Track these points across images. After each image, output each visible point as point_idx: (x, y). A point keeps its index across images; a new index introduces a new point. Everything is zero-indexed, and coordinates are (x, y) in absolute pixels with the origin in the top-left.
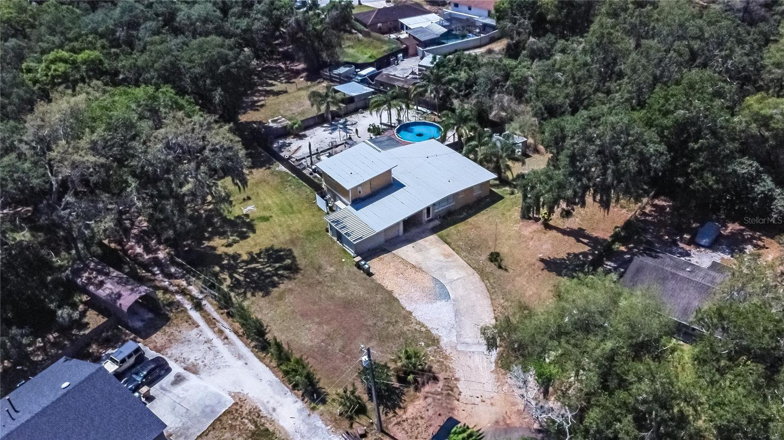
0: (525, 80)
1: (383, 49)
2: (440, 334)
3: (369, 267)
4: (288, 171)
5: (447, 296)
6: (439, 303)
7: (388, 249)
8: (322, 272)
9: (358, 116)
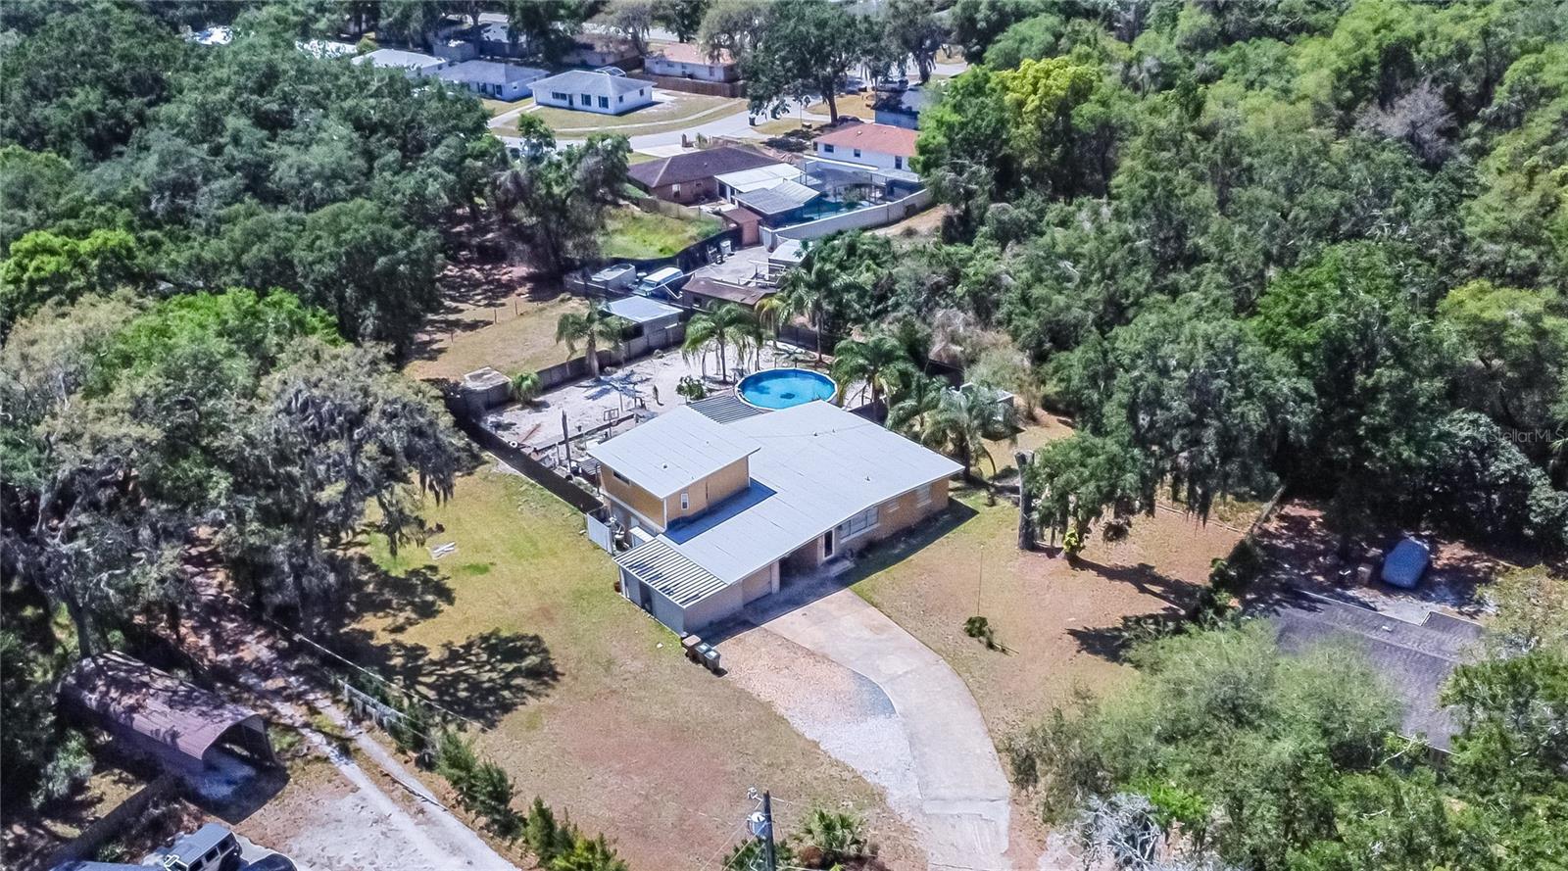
0: (994, 282)
1: (687, 235)
2: (885, 784)
3: (718, 656)
4: (518, 473)
5: (888, 708)
6: (872, 722)
7: (751, 620)
8: (615, 670)
9: (652, 362)
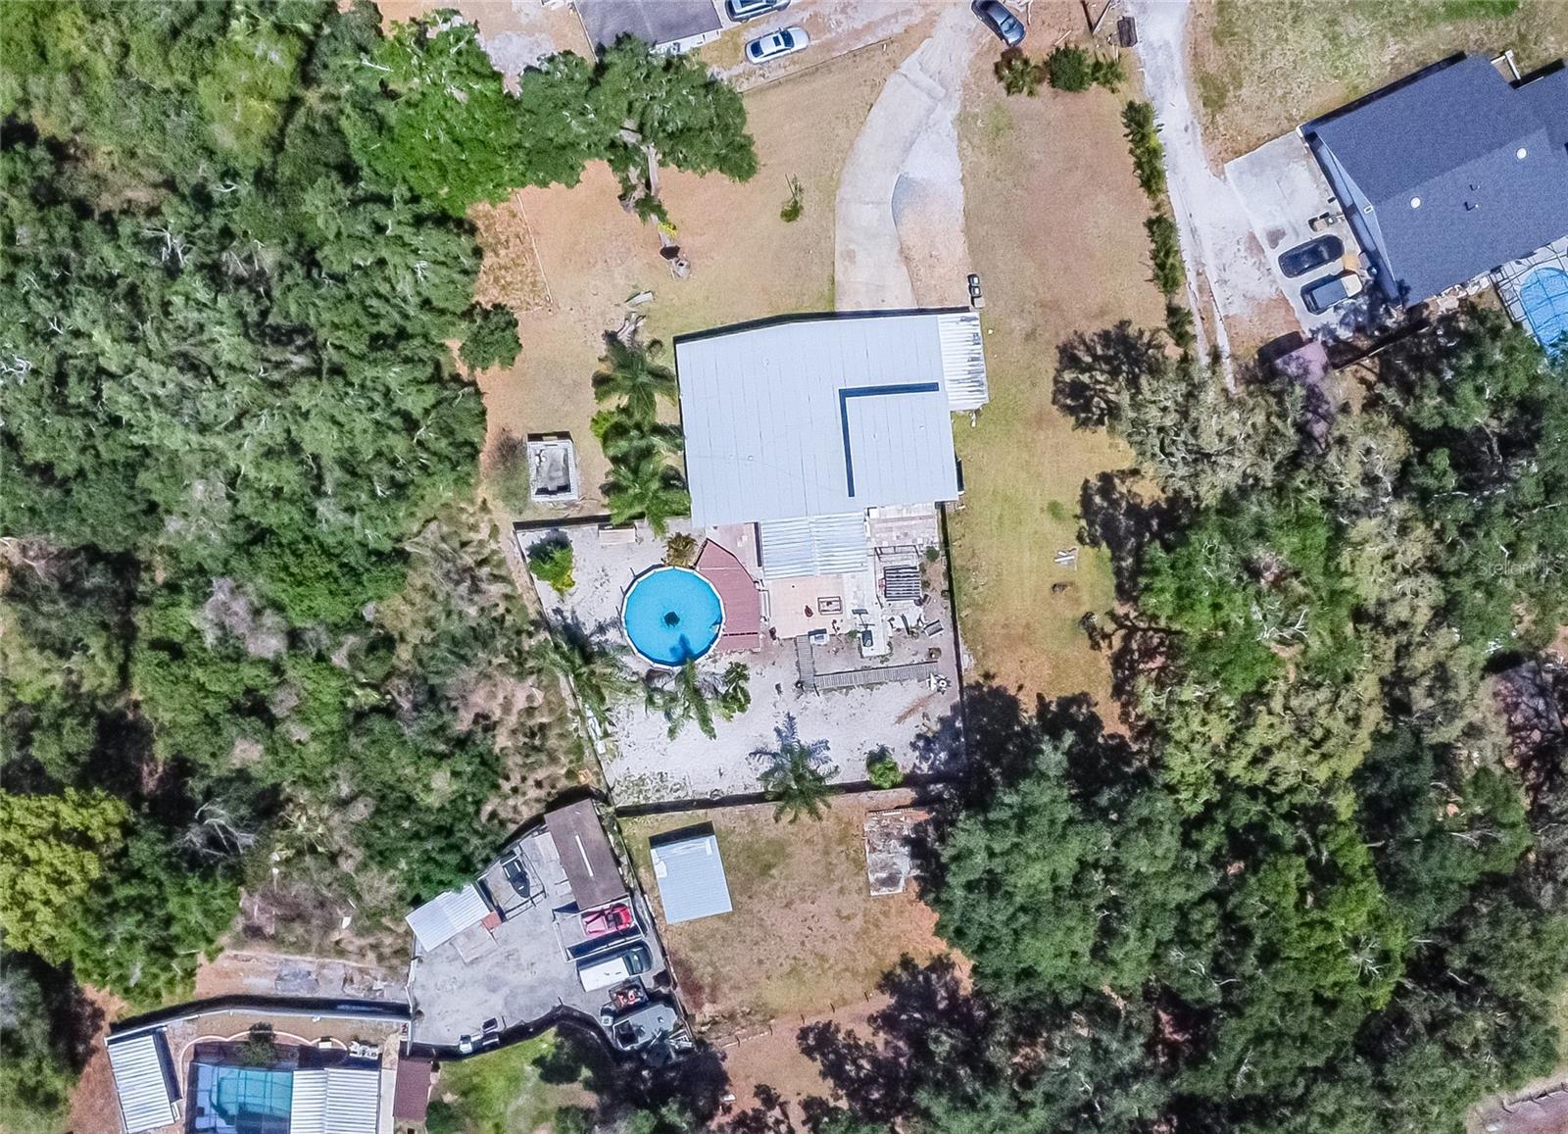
5: (901, 181)
9: (726, 788)
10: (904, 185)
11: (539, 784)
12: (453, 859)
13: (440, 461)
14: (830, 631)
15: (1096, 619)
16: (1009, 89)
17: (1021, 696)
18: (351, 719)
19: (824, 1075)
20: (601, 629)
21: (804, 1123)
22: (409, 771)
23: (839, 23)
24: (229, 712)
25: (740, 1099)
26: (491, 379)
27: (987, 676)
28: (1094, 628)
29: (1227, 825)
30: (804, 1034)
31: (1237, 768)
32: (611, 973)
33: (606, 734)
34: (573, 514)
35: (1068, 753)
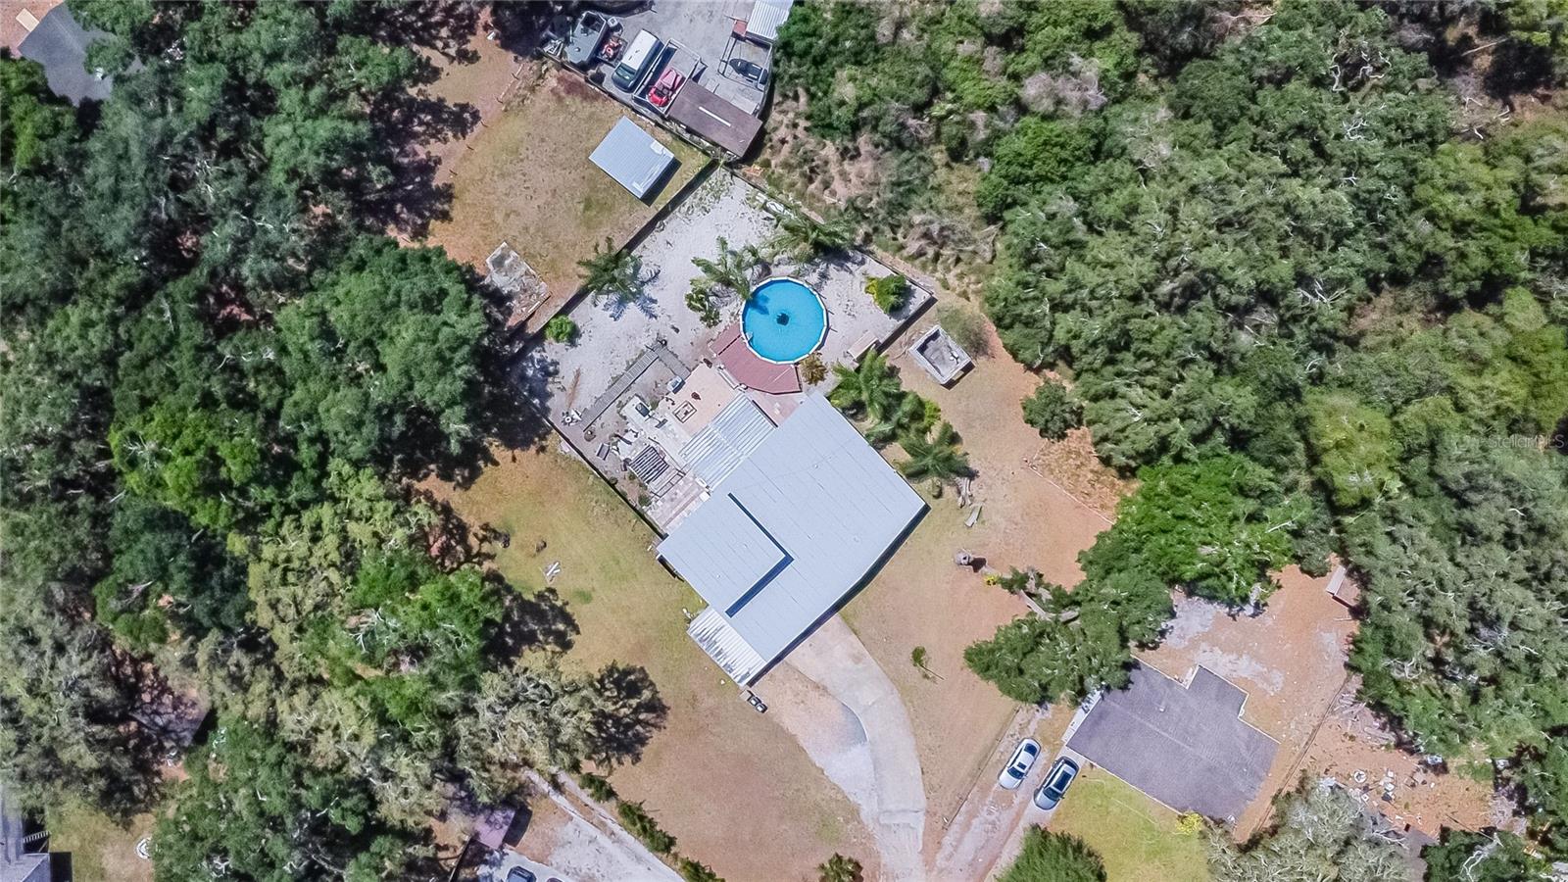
4: (581, 458)
9: (656, 239)
10: (860, 737)
11: (783, 141)
12: (800, 45)
13: (1018, 298)
14: (671, 395)
15: (499, 545)
16: (839, 858)
17: (509, 453)
18: (940, 85)
19: (441, 100)
20: (824, 276)
21: (429, 59)
22: (874, 82)
23: (990, 813)
24: (1023, 24)
25: (484, 41)
26: (1030, 385)
27: (542, 449)
28: (496, 538)
29: (304, 471)
30: (476, 116)
31: (326, 511)
32: (635, 55)
33: (764, 207)
34: (903, 338)
35: (446, 438)
